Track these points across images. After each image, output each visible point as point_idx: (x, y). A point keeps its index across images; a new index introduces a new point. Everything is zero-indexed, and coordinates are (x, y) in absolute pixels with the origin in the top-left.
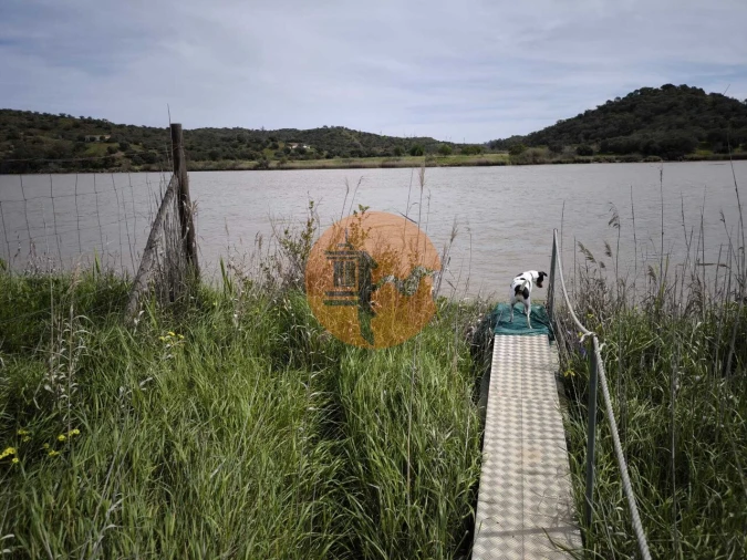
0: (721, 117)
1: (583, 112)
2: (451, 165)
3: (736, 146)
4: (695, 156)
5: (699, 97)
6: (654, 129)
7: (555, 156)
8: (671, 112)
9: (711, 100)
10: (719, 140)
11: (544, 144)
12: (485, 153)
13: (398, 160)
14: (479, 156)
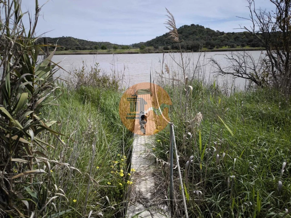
0: (209, 36)
1: (165, 34)
2: (118, 54)
3: (214, 47)
4: (202, 50)
5: (203, 29)
6: (189, 40)
7: (156, 50)
8: (194, 34)
9: (206, 30)
10: (209, 45)
11: (152, 45)
12: (130, 49)
13: (96, 51)
14: (128, 50)
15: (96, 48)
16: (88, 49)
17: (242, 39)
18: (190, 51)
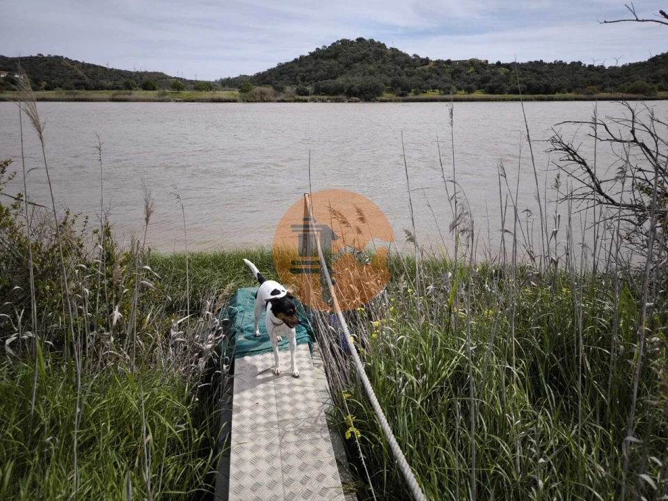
0: (399, 67)
1: (298, 57)
2: (185, 101)
3: (410, 91)
4: (383, 98)
5: (383, 50)
6: (353, 75)
7: (279, 95)
8: (364, 61)
9: (390, 53)
10: (398, 86)
11: (269, 84)
12: (216, 90)
13: (130, 94)
14: (211, 92)
15: (128, 87)
16: (108, 89)
17: (468, 74)
18: (357, 99)
